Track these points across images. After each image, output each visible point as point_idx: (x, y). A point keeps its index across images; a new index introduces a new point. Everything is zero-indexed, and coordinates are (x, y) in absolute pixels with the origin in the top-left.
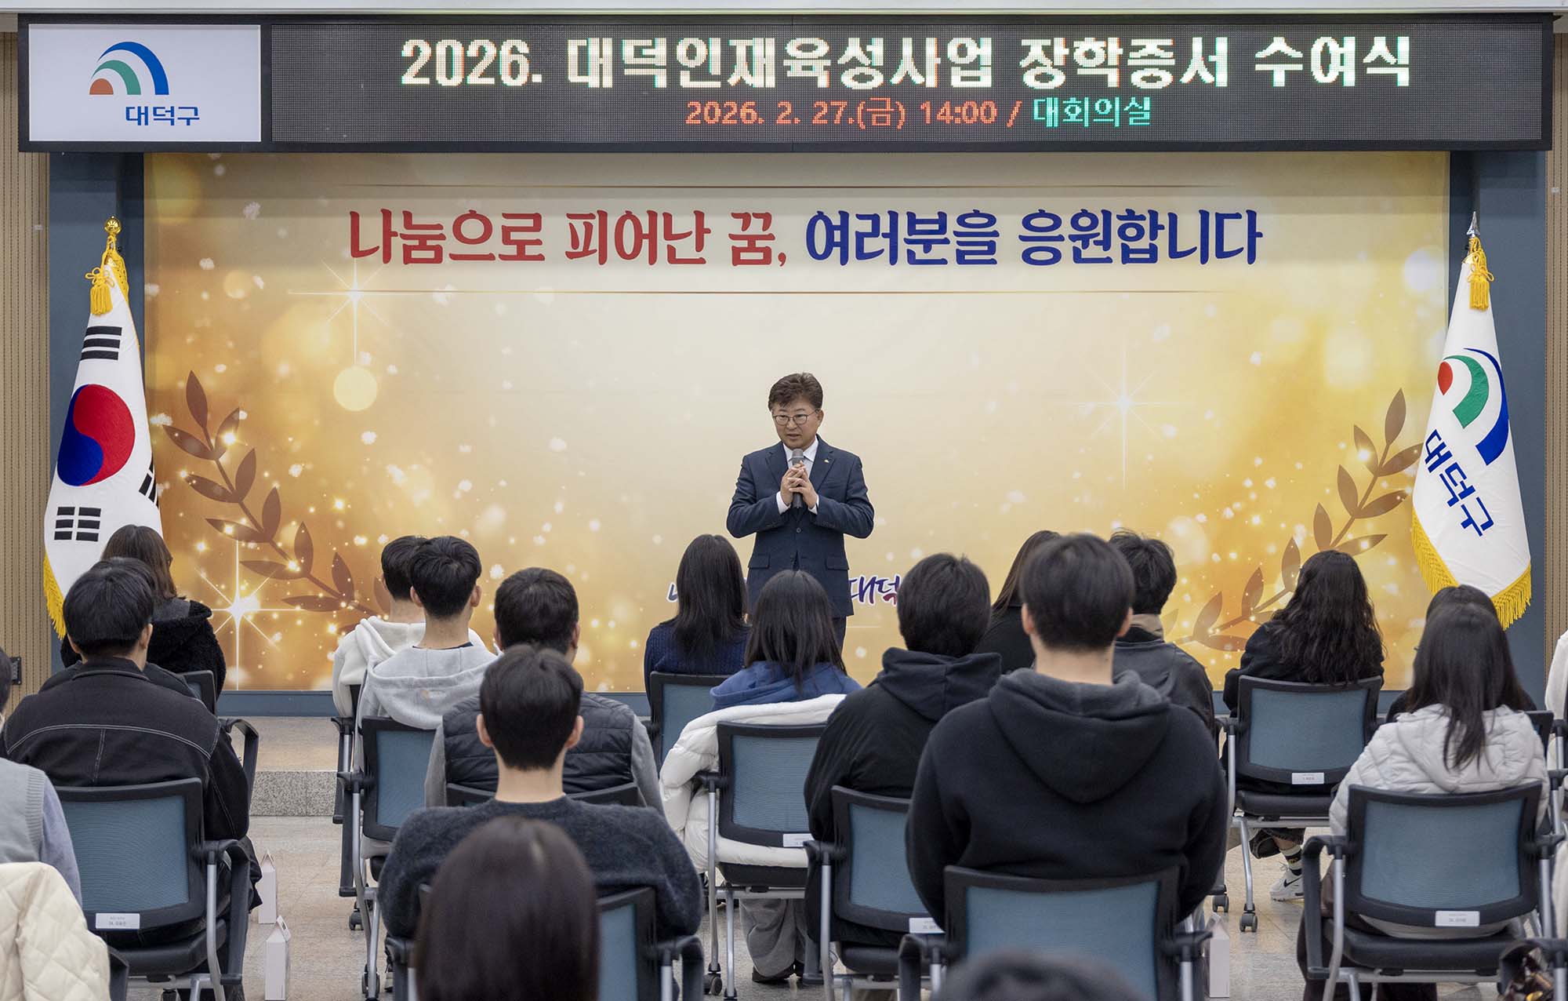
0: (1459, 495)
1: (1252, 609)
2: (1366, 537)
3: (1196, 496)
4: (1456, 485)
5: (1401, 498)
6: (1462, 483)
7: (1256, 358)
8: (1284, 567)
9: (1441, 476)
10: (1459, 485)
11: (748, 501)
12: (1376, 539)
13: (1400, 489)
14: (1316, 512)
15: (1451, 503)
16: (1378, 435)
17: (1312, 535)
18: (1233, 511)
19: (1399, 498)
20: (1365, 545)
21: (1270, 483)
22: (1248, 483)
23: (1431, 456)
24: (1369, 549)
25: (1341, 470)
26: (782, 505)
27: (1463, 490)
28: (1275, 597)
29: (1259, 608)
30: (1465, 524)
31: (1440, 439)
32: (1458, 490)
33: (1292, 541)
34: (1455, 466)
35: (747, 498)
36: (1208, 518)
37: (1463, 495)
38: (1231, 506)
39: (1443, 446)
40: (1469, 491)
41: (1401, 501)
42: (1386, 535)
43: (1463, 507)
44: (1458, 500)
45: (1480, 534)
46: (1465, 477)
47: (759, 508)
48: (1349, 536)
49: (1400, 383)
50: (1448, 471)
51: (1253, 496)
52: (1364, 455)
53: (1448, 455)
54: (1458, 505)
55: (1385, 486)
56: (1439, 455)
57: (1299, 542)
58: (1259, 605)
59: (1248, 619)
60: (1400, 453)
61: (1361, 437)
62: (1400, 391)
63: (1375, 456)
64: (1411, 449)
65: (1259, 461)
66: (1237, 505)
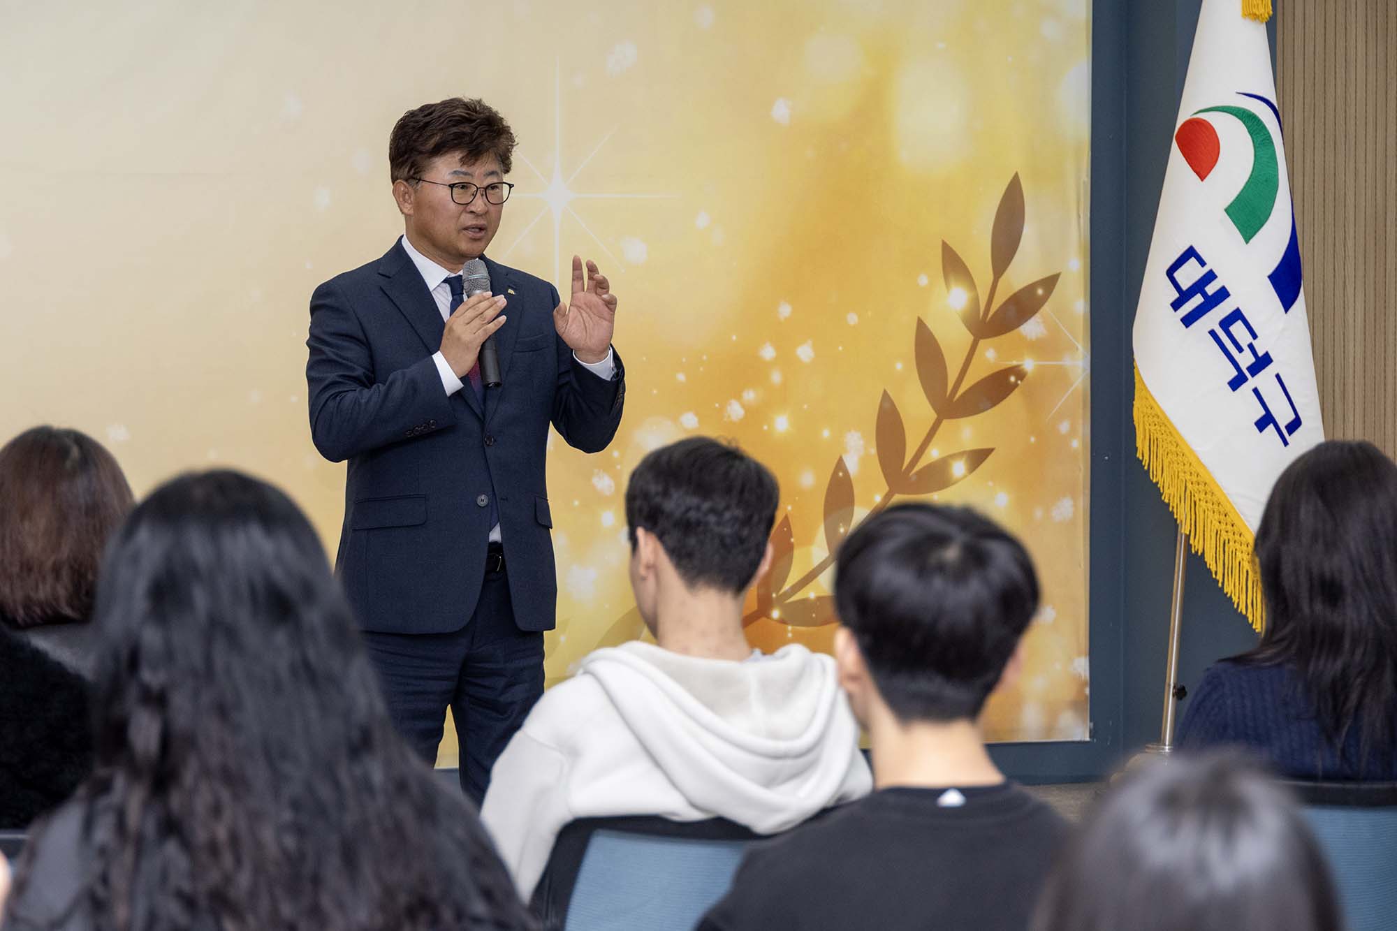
0: (1248, 369)
1: (774, 595)
2: (962, 454)
3: (681, 377)
4: (1240, 350)
5: (1017, 380)
6: (1251, 346)
7: (781, 111)
8: (828, 512)
9: (1212, 333)
10: (1247, 351)
11: (356, 379)
12: (978, 457)
13: (1015, 363)
14: (881, 407)
15: (1236, 383)
16: (979, 257)
17: (873, 451)
18: (743, 406)
19: (1013, 379)
20: (959, 468)
21: (805, 352)
22: (768, 353)
23: (1184, 297)
24: (965, 477)
25: (921, 325)
26: (450, 380)
27: (1253, 360)
28: (814, 570)
29: (785, 593)
30: (1262, 424)
31: (1203, 263)
32: (1246, 360)
33: (840, 465)
34: (1237, 315)
35: (355, 374)
36: (700, 422)
37: (1255, 369)
38: (738, 397)
39: (1210, 276)
40: (1262, 362)
41: (1016, 385)
42: (991, 451)
43: (1256, 391)
44: (1246, 379)
45: (1286, 443)
46: (1255, 336)
47: (397, 391)
48: (934, 453)
49: (1014, 162)
50: (1226, 323)
51: (776, 377)
52: (957, 299)
53: (1223, 294)
54: (1246, 388)
55: (991, 357)
56: (1204, 294)
57: (852, 465)
58: (786, 587)
59: (768, 616)
60: (1015, 295)
61: (953, 264)
62: (1016, 175)
63: (976, 301)
64: (1031, 288)
65: (785, 310)
66: (750, 396)
